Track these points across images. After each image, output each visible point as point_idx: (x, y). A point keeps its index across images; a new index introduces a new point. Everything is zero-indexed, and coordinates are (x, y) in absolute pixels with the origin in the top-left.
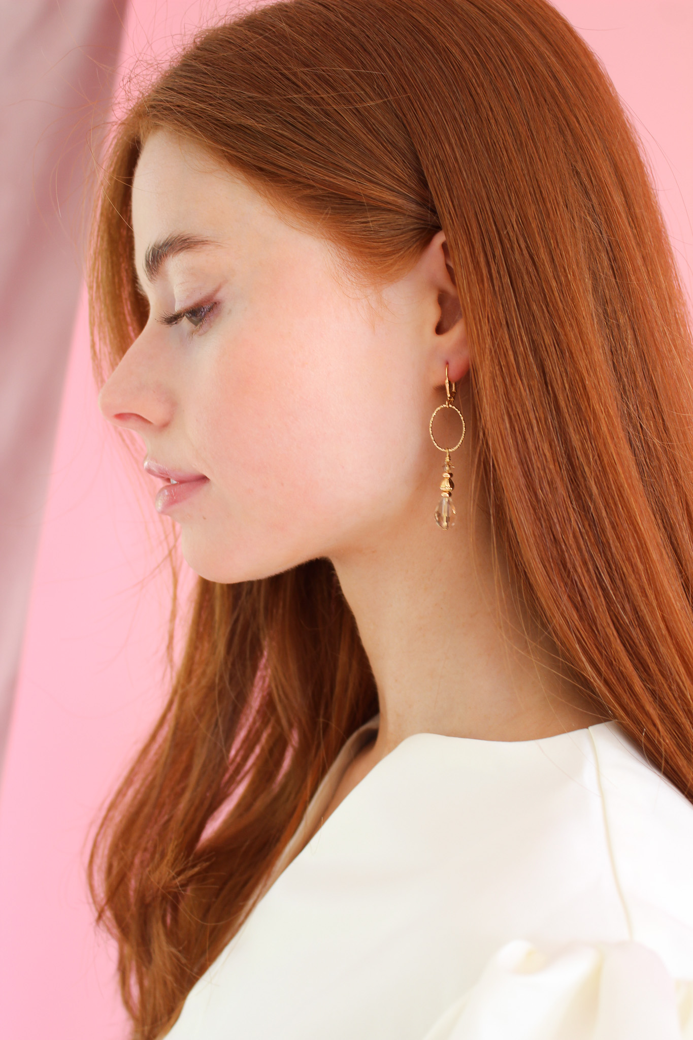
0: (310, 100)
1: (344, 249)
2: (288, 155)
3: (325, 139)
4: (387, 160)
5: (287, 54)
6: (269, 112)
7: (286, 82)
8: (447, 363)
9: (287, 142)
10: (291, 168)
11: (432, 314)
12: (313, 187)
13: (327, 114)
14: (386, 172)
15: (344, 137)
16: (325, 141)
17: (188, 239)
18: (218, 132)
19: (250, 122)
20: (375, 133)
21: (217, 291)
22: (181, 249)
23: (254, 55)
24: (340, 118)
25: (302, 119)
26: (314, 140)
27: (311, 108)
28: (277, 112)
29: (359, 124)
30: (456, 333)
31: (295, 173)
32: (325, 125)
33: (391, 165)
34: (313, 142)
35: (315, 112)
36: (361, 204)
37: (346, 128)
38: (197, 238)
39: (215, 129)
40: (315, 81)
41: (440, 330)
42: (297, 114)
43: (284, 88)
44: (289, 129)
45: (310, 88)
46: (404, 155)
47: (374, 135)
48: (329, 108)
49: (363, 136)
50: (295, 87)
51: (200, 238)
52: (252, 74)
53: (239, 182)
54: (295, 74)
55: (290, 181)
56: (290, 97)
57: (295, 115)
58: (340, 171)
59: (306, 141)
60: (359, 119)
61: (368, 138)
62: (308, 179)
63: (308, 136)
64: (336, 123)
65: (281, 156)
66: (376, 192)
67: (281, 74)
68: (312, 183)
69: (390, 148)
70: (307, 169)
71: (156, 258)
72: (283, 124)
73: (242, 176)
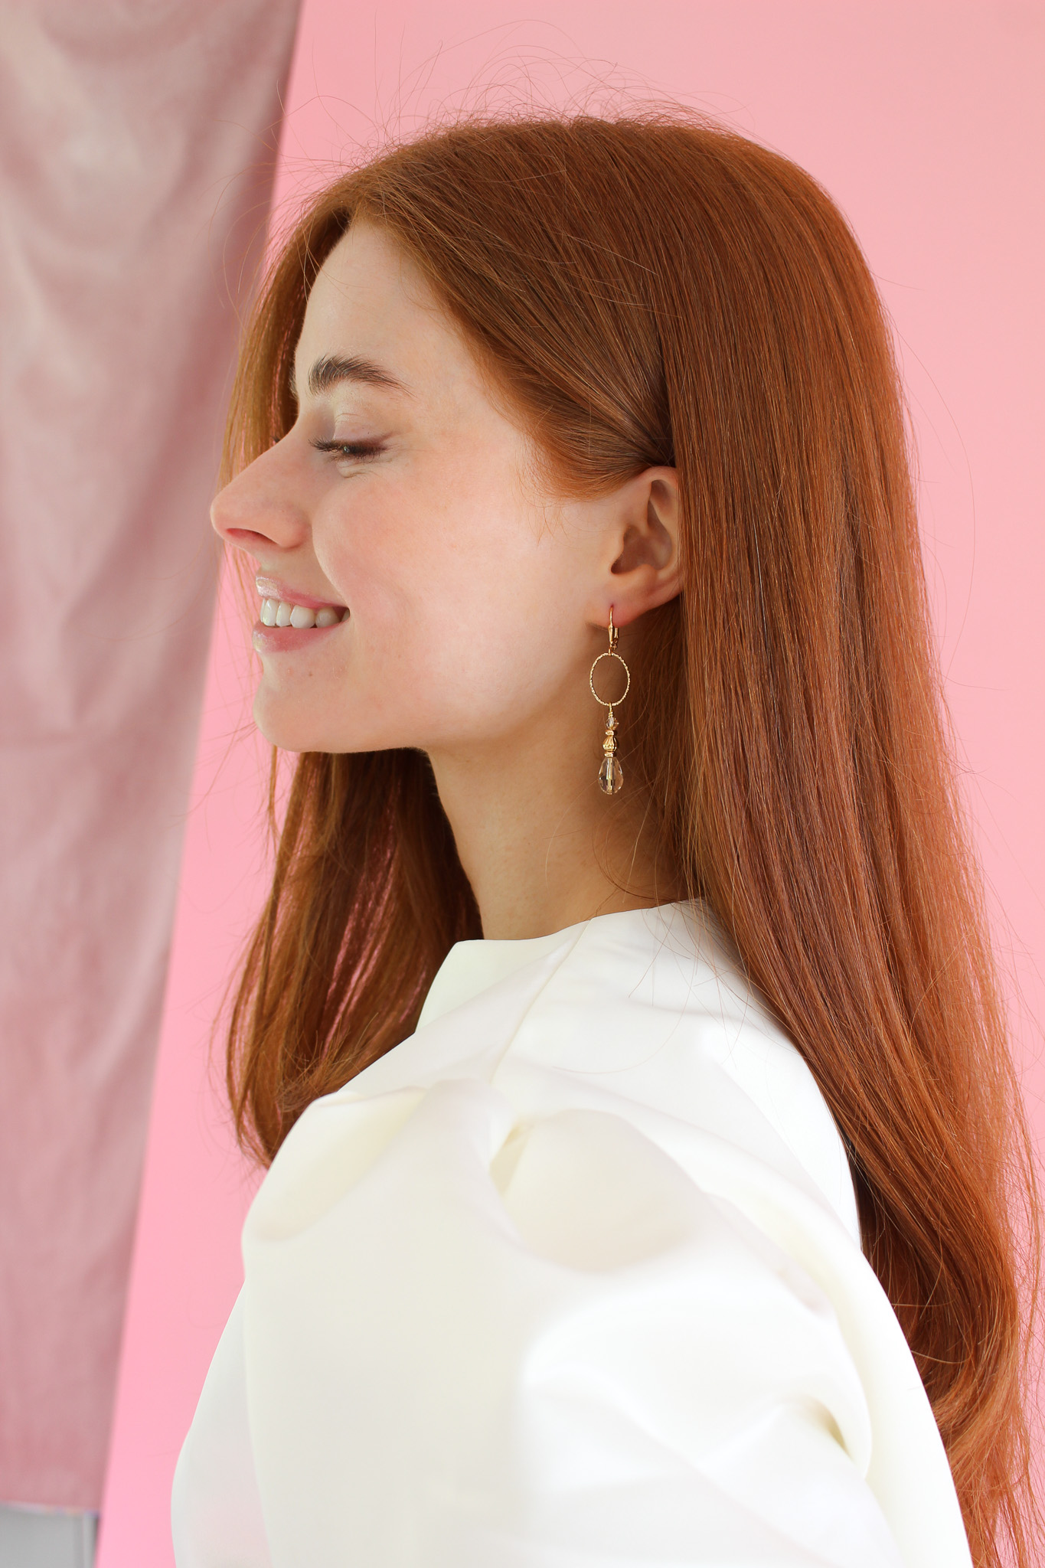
0: (566, 275)
1: (543, 449)
2: (523, 329)
3: (569, 325)
4: (628, 374)
5: (555, 205)
6: (517, 270)
7: (546, 241)
8: (612, 606)
9: (527, 313)
10: (520, 344)
11: (614, 549)
12: (536, 373)
13: (579, 296)
14: (623, 387)
15: (590, 330)
16: (568, 328)
17: (377, 372)
18: (450, 270)
19: (494, 276)
20: (624, 338)
21: (386, 437)
22: (365, 378)
23: (518, 192)
24: (592, 306)
25: (551, 293)
26: (557, 322)
27: (564, 284)
28: (526, 274)
29: (611, 324)
30: (636, 579)
31: (523, 351)
32: (574, 309)
33: (631, 379)
34: (555, 325)
35: (568, 290)
36: (584, 411)
37: (595, 321)
38: (385, 375)
39: (449, 264)
40: (577, 252)
41: (616, 569)
42: (546, 285)
43: (541, 246)
44: (532, 298)
45: (570, 259)
46: (647, 374)
47: (622, 340)
48: (584, 292)
49: (612, 338)
50: (554, 251)
51: (389, 377)
52: (511, 216)
53: (454, 334)
54: (558, 237)
55: (514, 357)
56: (545, 261)
57: (544, 285)
58: (574, 367)
59: (547, 320)
60: (612, 316)
61: (616, 341)
62: (536, 364)
63: (552, 314)
64: (587, 312)
65: (515, 327)
66: (602, 402)
67: (544, 231)
68: (538, 369)
69: (635, 361)
70: (537, 352)
71: (329, 372)
72: (528, 289)
73: (460, 329)
